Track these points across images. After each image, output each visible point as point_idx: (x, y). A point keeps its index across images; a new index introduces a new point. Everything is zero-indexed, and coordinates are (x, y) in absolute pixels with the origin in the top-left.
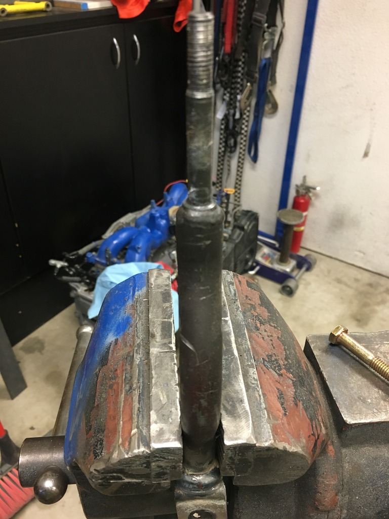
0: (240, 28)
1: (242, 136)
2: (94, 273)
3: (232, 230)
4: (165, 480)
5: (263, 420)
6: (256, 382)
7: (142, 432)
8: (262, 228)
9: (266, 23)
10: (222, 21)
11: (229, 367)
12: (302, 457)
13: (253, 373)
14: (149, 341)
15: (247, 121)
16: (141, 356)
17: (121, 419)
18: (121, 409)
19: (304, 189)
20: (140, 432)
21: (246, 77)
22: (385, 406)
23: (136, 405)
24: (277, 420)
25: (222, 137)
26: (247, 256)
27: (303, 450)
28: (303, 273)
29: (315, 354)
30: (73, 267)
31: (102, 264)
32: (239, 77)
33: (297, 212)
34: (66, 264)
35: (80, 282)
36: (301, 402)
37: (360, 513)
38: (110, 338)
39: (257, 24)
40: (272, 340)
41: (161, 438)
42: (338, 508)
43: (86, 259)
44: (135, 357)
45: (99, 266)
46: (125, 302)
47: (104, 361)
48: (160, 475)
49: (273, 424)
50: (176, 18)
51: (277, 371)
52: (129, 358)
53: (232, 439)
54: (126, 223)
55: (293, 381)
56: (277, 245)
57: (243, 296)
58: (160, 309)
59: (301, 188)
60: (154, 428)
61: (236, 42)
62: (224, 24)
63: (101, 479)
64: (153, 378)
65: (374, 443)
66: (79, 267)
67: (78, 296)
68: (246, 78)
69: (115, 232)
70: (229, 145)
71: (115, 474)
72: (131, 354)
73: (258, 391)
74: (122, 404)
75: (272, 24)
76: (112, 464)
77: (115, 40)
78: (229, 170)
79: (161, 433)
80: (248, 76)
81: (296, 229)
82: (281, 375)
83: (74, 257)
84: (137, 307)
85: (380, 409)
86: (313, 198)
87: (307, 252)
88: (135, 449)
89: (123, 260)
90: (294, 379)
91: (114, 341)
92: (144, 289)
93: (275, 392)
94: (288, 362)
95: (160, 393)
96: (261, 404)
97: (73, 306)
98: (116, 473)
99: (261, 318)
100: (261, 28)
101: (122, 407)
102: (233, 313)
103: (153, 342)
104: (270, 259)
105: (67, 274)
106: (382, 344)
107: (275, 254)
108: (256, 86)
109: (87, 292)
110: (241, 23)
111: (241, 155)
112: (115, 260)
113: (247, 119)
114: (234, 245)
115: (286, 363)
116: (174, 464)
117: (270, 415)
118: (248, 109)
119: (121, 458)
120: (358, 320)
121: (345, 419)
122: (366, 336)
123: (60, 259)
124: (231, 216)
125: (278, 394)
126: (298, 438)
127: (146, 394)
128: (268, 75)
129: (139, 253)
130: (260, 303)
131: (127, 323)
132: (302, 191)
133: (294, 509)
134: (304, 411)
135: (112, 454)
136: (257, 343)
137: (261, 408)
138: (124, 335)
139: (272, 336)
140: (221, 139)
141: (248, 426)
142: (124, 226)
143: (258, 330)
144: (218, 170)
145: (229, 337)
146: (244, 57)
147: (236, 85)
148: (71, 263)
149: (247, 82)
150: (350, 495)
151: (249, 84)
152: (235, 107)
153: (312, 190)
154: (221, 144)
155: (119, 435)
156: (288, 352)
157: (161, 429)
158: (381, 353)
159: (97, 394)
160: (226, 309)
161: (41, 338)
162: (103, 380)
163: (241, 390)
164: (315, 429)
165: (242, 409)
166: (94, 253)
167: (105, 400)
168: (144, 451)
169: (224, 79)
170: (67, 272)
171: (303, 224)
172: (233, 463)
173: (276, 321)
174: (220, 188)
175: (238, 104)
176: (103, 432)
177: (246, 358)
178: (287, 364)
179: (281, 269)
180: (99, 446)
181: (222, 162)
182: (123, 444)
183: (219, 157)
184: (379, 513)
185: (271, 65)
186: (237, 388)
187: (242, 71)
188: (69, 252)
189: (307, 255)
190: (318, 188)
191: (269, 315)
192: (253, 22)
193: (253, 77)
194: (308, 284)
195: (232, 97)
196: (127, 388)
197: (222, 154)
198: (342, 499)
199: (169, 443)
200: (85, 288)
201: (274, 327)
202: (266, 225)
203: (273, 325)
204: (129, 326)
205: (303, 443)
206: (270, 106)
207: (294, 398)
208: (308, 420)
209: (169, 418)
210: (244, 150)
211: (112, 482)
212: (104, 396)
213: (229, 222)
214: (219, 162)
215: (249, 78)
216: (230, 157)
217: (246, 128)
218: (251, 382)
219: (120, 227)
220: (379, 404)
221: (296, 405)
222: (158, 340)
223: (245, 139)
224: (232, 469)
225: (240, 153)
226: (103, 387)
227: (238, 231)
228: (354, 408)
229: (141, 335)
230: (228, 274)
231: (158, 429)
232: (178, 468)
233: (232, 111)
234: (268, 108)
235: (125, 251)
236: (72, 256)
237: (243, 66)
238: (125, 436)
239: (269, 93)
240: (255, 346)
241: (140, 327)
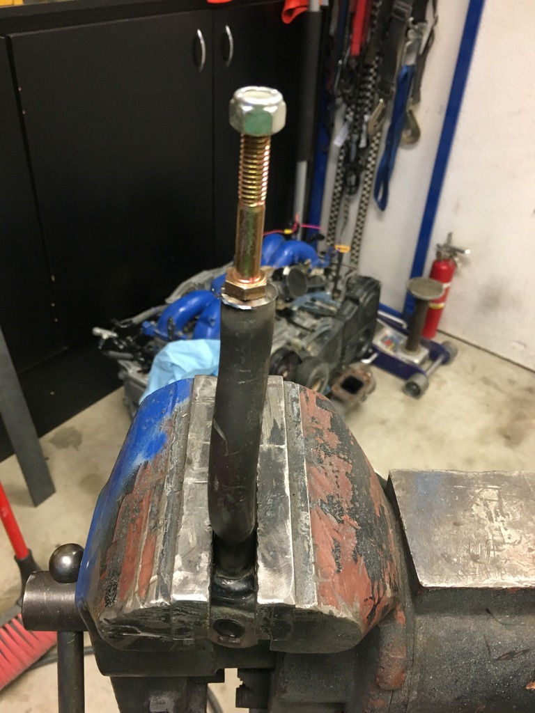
0: (375, 22)
1: (368, 172)
2: (151, 349)
3: (343, 303)
4: (188, 637)
5: (308, 576)
6: (307, 530)
7: (162, 579)
8: (385, 299)
9: (412, 16)
10: (350, 10)
11: (277, 508)
12: (352, 624)
13: (306, 518)
14: (184, 468)
15: (376, 152)
16: (173, 486)
17: (141, 562)
18: (142, 550)
19: (447, 251)
20: (161, 579)
21: (379, 90)
22: (474, 568)
23: (160, 546)
24: (327, 578)
25: (339, 171)
26: (361, 339)
27: (355, 617)
28: (437, 368)
29: (397, 495)
30: (124, 339)
31: (163, 338)
32: (369, 90)
33: (436, 282)
34: (115, 335)
35: (132, 360)
36: (363, 557)
37: (434, 697)
38: (140, 460)
39: (398, 17)
40: (337, 477)
41: (184, 589)
42: (405, 689)
43: (141, 329)
44: (165, 486)
45: (158, 340)
46: (162, 415)
47: (129, 488)
48: (182, 631)
49: (320, 583)
50: (286, 4)
51: (338, 517)
52: (158, 488)
53: (266, 597)
54: (199, 284)
55: (356, 529)
56: (405, 326)
57: (309, 418)
58: (203, 428)
59: (445, 250)
60: (178, 576)
61: (368, 40)
62: (353, 15)
63: (112, 631)
64: (183, 514)
65: (457, 613)
66: (131, 340)
67: (128, 378)
68: (378, 93)
69: (182, 296)
70: (348, 184)
71: (128, 627)
72: (162, 483)
73: (308, 541)
74: (144, 544)
75: (420, 18)
76: (125, 615)
77: (199, 33)
78: (346, 218)
79: (185, 582)
80: (381, 89)
81: (432, 305)
82: (342, 522)
83: (126, 326)
84: (175, 423)
85: (467, 571)
86: (459, 265)
87: (446, 339)
88: (152, 599)
89: (191, 335)
90: (359, 528)
91: (143, 464)
92: (186, 401)
93: (330, 543)
94: (355, 505)
95: (189, 534)
96: (309, 557)
97: (122, 389)
98: (130, 625)
99: (327, 447)
100: (404, 23)
101: (143, 547)
102: (293, 439)
103: (189, 470)
104: (393, 345)
105: (116, 349)
106: (485, 488)
107: (400, 338)
108: (391, 104)
109: (140, 375)
110: (376, 14)
111: (364, 199)
112: (180, 334)
113: (376, 149)
114: (343, 324)
115: (352, 506)
116: (198, 620)
117: (319, 571)
118: (379, 134)
119: (136, 609)
120: (508, 438)
121: (420, 581)
122: (466, 476)
123: (108, 328)
124: (343, 283)
125: (334, 546)
126: (350, 601)
127: (172, 534)
128: (409, 88)
129: (212, 327)
130: (330, 427)
131: (160, 442)
132: (445, 254)
133: (353, 683)
134: (365, 569)
135: (126, 602)
136: (317, 479)
137: (308, 562)
138: (156, 457)
139: (338, 471)
140: (338, 174)
141: (289, 584)
142: (197, 289)
143: (321, 463)
144: (331, 218)
145: (282, 470)
146: (377, 62)
147: (363, 100)
148: (122, 334)
149: (380, 97)
150: (422, 673)
151: (381, 101)
152: (360, 132)
153: (459, 254)
154: (337, 181)
155: (136, 581)
156: (357, 493)
157: (186, 578)
158: (481, 499)
159: (117, 528)
160: (284, 434)
161: (78, 428)
162: (125, 512)
163: (287, 538)
164: (376, 591)
165: (285, 562)
166: (153, 323)
167: (125, 536)
168: (162, 603)
169: (348, 91)
170: (115, 345)
171: (443, 299)
172: (268, 625)
173: (349, 451)
174: (332, 242)
175: (364, 127)
176: (119, 575)
177: (300, 498)
178: (352, 508)
179: (408, 360)
180: (112, 592)
181: (337, 207)
182: (139, 592)
183: (334, 200)
184: (459, 698)
185: (414, 76)
186: (282, 535)
187: (374, 82)
188: (120, 319)
189: (445, 343)
190: (467, 252)
191: (340, 443)
192: (394, 15)
193: (388, 91)
194: (443, 382)
195: (358, 116)
196: (152, 524)
197: (338, 195)
198: (411, 678)
199: (193, 595)
200: (139, 369)
201: (344, 459)
202: (391, 297)
203: (343, 457)
204: (163, 447)
205: (356, 607)
206: (409, 132)
207: (354, 551)
208: (368, 580)
209: (196, 565)
210: (369, 192)
211: (124, 634)
212: (124, 531)
213: (339, 292)
214: (333, 206)
215: (383, 93)
216: (349, 201)
217: (374, 161)
218: (301, 529)
219: (190, 289)
220: (467, 564)
221: (356, 560)
222: (195, 468)
223: (371, 176)
224: (267, 631)
225: (363, 195)
226: (124, 521)
227: (350, 305)
228: (434, 567)
229: (176, 459)
230: (294, 387)
231: (182, 578)
232: (203, 625)
233: (356, 137)
234: (406, 135)
235: (194, 322)
236: (124, 324)
237: (375, 74)
238: (142, 583)
239: (409, 115)
240: (313, 483)
241: (176, 449)
